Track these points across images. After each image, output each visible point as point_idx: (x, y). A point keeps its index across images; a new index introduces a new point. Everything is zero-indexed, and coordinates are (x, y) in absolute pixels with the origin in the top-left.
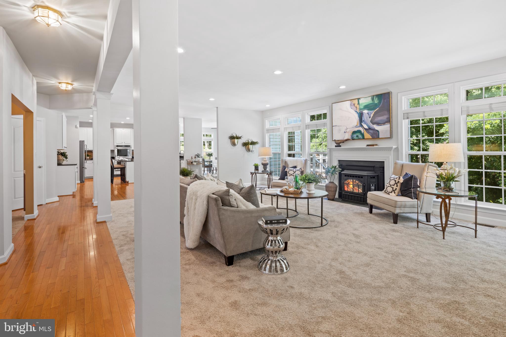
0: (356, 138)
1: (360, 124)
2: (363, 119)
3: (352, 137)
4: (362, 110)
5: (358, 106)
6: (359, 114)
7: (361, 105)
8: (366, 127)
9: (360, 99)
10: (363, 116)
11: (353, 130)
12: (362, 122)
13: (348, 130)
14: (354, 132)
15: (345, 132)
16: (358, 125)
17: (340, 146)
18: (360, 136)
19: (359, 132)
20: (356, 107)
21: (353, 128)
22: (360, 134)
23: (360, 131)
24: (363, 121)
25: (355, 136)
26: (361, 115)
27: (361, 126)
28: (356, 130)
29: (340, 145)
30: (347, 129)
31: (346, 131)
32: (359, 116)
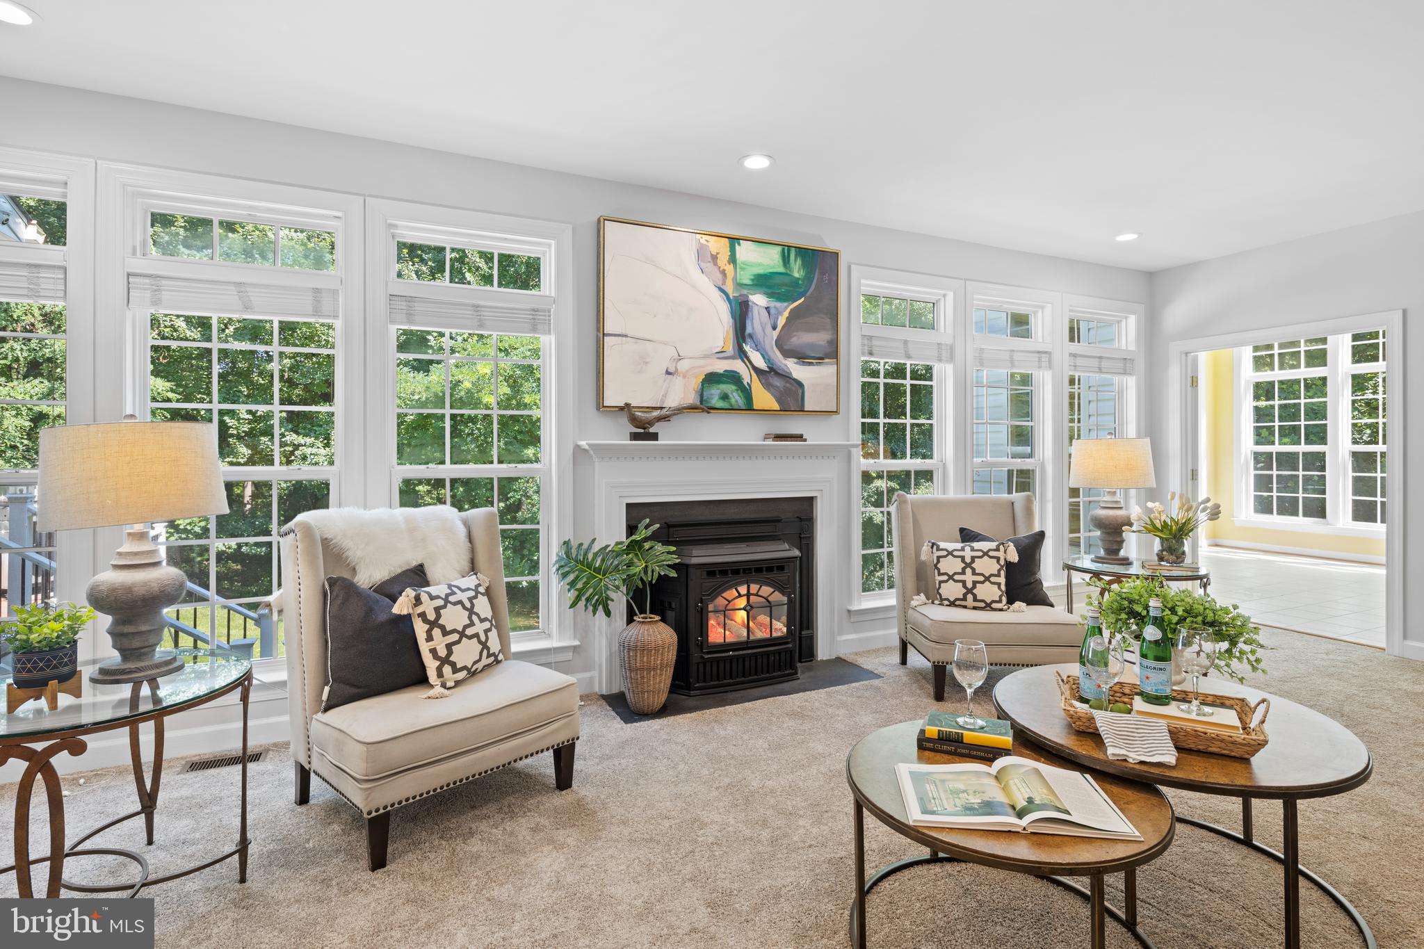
0: (720, 404)
1: (737, 348)
2: (749, 330)
3: (702, 396)
4: (745, 292)
5: (729, 269)
6: (733, 303)
7: (742, 269)
8: (760, 363)
9: (739, 244)
10: (750, 314)
11: (709, 369)
12: (744, 341)
13: (684, 366)
14: (712, 379)
15: (668, 373)
16: (730, 349)
17: (654, 437)
18: (737, 397)
19: (734, 378)
20: (724, 273)
21: (705, 357)
22: (734, 387)
23: (734, 376)
24: (750, 336)
25: (714, 393)
26: (741, 311)
27: (742, 355)
28: (721, 371)
29: (652, 430)
30: (680, 358)
31: (676, 370)
32: (732, 313)
